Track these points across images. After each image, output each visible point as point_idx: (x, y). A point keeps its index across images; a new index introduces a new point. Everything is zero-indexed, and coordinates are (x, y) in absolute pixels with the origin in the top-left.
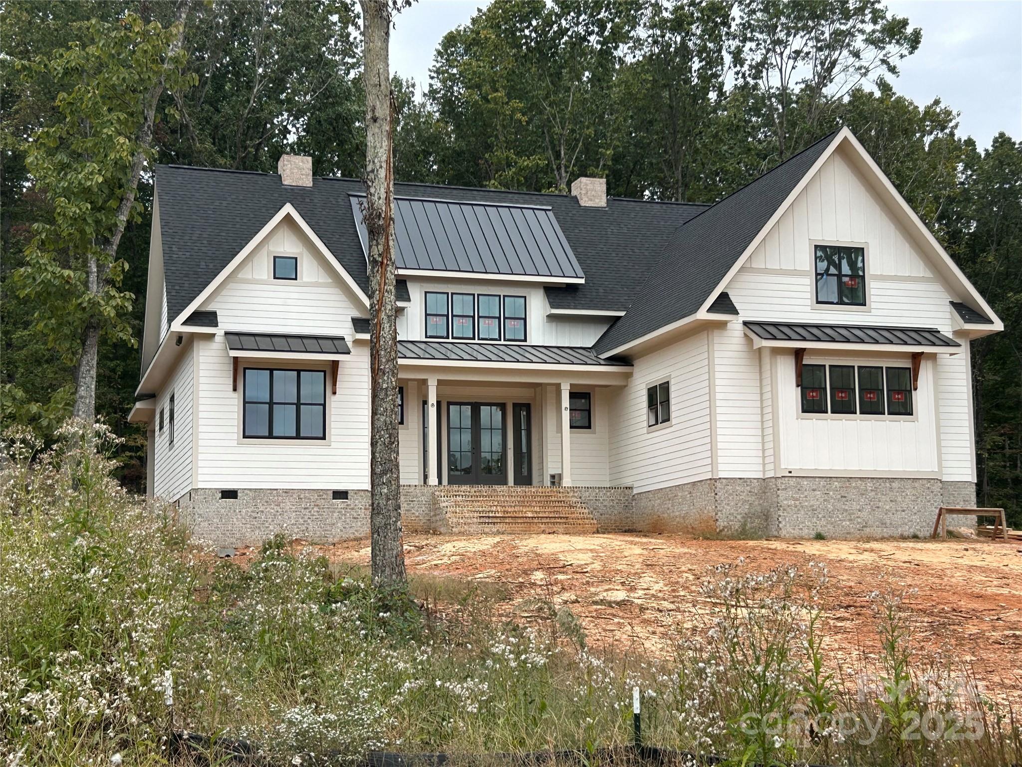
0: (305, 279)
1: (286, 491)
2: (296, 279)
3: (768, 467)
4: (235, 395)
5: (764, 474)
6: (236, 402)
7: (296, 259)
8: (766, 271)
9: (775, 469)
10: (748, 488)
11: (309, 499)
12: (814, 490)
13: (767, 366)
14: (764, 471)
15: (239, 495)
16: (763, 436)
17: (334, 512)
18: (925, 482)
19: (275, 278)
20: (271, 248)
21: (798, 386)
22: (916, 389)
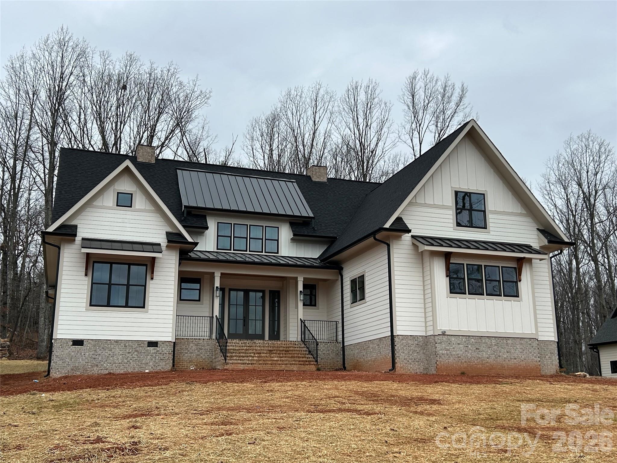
0: (137, 207)
1: (117, 341)
2: (131, 207)
3: (428, 329)
4: (86, 278)
5: (426, 334)
6: (86, 282)
7: (132, 194)
8: (426, 205)
9: (433, 330)
10: (416, 342)
11: (132, 347)
12: (458, 344)
13: (427, 264)
14: (426, 331)
15: (85, 343)
16: (425, 308)
17: (148, 355)
18: (528, 340)
19: (117, 206)
20: (116, 187)
21: (447, 276)
22: (520, 281)
